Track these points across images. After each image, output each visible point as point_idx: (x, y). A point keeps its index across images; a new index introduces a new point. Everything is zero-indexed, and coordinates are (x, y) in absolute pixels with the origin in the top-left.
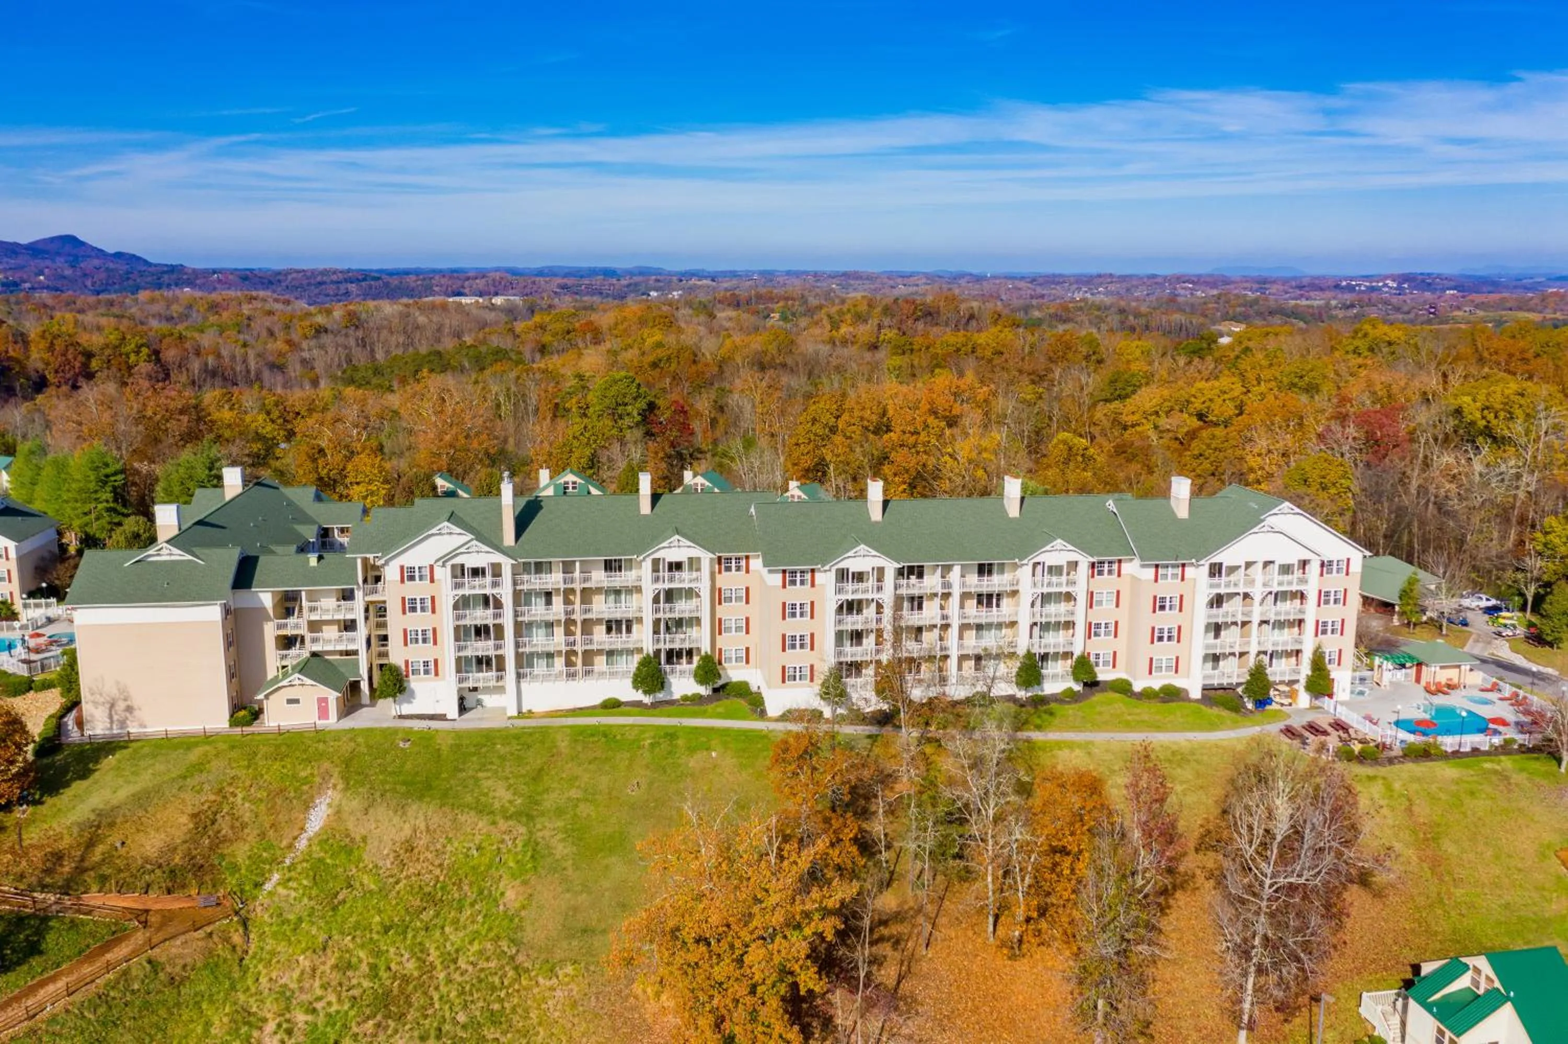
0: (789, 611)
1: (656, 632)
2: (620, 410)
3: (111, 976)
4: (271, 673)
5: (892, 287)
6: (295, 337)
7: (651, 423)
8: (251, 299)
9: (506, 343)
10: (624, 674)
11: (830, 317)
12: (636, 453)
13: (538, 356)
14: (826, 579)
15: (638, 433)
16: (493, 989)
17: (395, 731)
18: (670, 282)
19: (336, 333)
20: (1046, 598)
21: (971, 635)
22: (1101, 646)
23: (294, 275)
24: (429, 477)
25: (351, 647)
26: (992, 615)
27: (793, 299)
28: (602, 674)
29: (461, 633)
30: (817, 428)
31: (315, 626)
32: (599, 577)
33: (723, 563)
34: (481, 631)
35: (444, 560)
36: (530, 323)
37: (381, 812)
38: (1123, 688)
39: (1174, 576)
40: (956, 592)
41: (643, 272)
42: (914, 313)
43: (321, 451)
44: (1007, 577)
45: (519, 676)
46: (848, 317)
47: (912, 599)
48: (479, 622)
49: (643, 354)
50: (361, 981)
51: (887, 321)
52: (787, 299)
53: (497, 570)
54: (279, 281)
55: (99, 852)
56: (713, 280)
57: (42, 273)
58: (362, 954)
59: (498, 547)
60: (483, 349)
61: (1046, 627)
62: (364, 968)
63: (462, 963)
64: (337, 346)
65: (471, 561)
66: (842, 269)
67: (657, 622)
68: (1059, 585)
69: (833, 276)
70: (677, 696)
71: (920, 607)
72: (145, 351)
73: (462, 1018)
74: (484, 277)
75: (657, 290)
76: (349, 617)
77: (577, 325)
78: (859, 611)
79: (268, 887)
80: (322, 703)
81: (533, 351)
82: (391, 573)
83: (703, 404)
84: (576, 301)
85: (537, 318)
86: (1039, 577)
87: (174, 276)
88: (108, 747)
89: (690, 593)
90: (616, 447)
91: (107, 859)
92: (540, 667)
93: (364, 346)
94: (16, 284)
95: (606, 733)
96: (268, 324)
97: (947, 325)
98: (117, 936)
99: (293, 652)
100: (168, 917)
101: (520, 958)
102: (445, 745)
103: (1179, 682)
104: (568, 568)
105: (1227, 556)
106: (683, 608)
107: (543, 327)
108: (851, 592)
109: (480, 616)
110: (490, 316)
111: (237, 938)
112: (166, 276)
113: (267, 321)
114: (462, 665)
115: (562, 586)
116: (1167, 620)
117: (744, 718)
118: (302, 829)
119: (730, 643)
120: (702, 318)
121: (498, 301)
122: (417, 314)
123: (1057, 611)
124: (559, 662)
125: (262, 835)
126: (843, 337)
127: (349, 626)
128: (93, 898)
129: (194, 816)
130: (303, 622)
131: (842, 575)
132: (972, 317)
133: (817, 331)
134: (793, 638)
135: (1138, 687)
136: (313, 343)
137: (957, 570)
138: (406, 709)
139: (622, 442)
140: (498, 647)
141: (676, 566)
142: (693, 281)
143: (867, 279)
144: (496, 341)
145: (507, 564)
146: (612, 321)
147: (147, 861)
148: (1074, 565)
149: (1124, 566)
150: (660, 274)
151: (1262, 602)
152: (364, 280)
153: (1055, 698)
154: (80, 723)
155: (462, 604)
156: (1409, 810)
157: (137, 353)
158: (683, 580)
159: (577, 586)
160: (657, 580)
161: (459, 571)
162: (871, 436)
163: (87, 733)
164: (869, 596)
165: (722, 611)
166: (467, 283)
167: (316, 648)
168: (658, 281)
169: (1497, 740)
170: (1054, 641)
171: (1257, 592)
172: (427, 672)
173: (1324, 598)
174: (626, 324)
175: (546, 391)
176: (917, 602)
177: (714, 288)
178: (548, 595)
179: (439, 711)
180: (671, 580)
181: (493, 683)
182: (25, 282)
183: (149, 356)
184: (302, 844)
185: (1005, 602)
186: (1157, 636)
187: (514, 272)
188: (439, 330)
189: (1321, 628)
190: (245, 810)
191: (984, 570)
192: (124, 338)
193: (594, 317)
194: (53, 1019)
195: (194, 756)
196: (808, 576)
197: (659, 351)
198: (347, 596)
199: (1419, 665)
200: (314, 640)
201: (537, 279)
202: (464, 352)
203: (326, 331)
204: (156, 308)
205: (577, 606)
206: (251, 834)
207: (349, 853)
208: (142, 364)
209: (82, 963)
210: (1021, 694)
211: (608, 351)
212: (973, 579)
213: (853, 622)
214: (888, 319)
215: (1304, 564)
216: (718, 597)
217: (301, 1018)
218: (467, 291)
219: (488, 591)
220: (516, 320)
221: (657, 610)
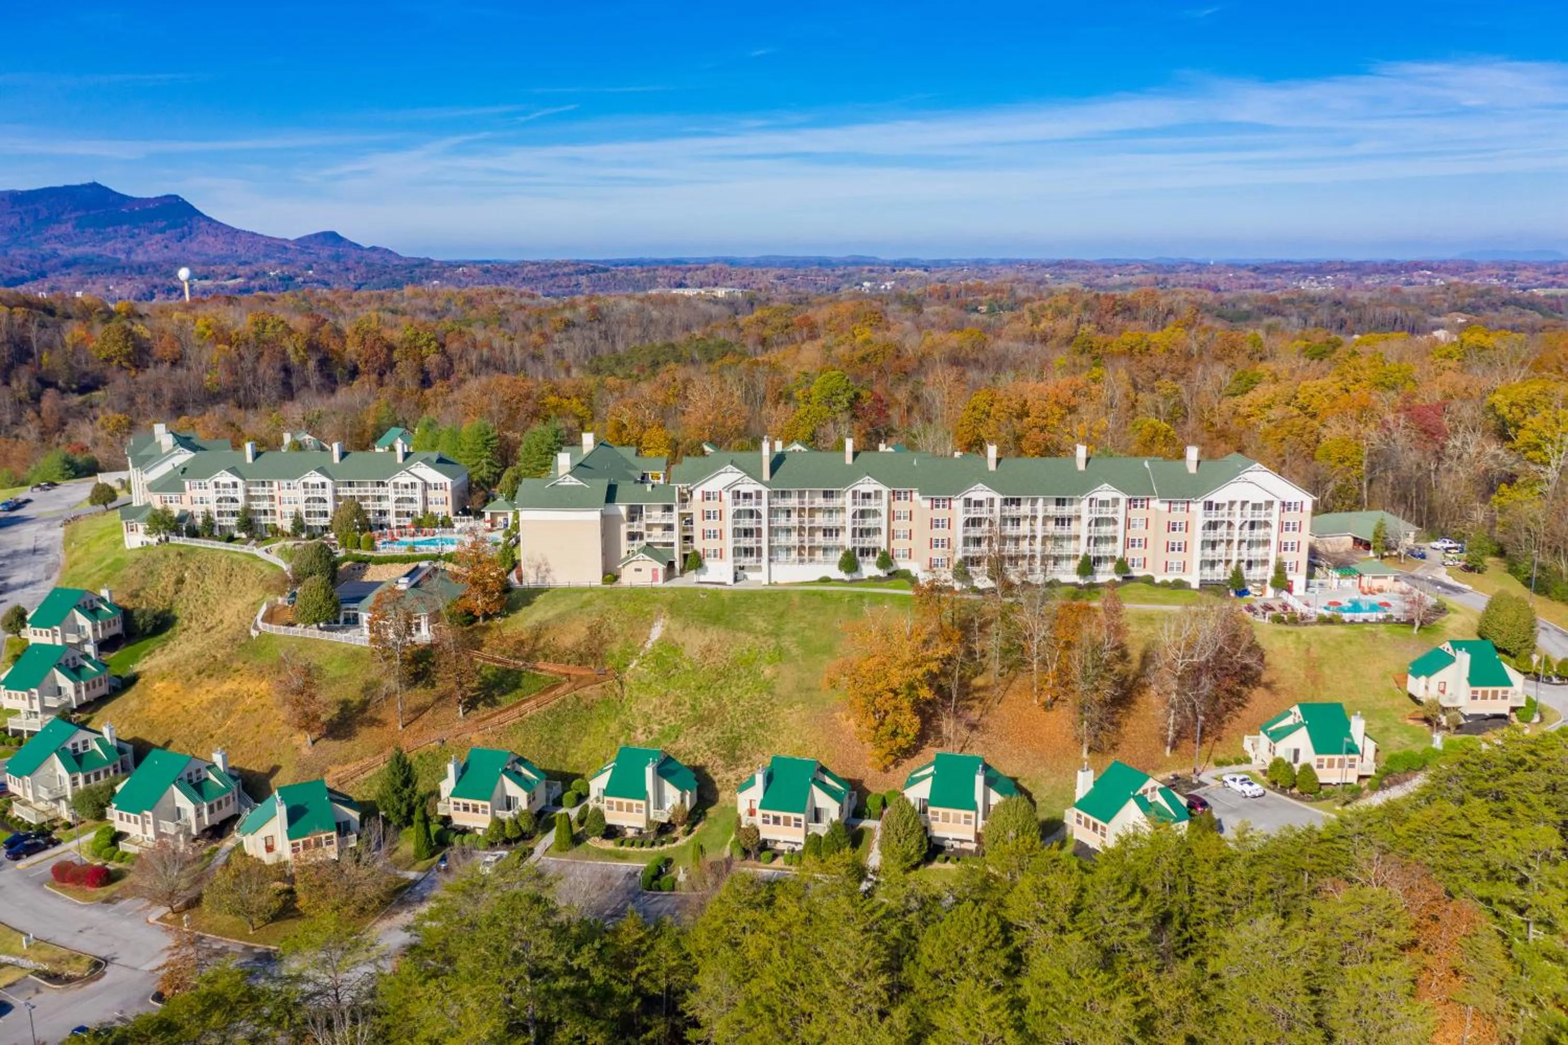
0: (935, 524)
1: (854, 535)
2: (834, 399)
3: (557, 701)
4: (624, 555)
5: (1108, 277)
6: (547, 330)
7: (857, 408)
8: (501, 293)
9: (732, 336)
10: (833, 562)
11: (1032, 311)
12: (844, 430)
13: (760, 348)
14: (958, 504)
15: (846, 416)
16: (759, 713)
17: (696, 590)
18: (884, 272)
19: (582, 327)
20: (1098, 522)
21: (1050, 545)
22: (1133, 554)
23: (530, 268)
24: (699, 445)
25: (670, 541)
26: (1065, 531)
27: (1002, 291)
28: (819, 562)
29: (737, 532)
30: (976, 414)
31: (649, 527)
32: (820, 501)
33: (895, 495)
34: (747, 532)
35: (728, 488)
36: (752, 317)
37: (692, 631)
38: (1149, 580)
39: (1182, 509)
40: (1040, 515)
41: (857, 262)
42: (1113, 308)
43: (624, 426)
44: (1074, 507)
45: (770, 561)
46: (1049, 312)
47: (1013, 520)
48: (747, 526)
49: (854, 349)
50: (686, 710)
51: (1086, 316)
52: (996, 291)
53: (759, 494)
54: (516, 273)
55: (542, 642)
56: (926, 270)
57: (311, 268)
58: (686, 699)
59: (759, 479)
60: (711, 342)
61: (1097, 540)
62: (688, 705)
63: (741, 703)
64: (584, 339)
65: (744, 489)
66: (1057, 257)
67: (854, 530)
68: (1107, 512)
69: (1046, 266)
70: (865, 577)
71: (1018, 524)
72: (434, 344)
73: (743, 725)
74: (704, 268)
75: (870, 281)
76: (670, 522)
77: (795, 320)
78: (980, 525)
79: (631, 666)
80: (655, 571)
81: (755, 344)
82: (697, 495)
83: (902, 394)
84: (792, 293)
85: (758, 313)
86: (1093, 508)
87: (425, 270)
88: (539, 591)
89: (875, 513)
90: (831, 425)
91: (547, 645)
92: (782, 556)
93: (606, 338)
94: (291, 278)
95: (822, 594)
96: (523, 318)
97: (1145, 319)
98: (556, 685)
99: (637, 542)
100: (580, 678)
101: (774, 700)
102: (726, 597)
103: (1185, 578)
104: (801, 494)
105: (1217, 497)
106: (870, 522)
107: (763, 322)
108: (974, 513)
109: (747, 523)
110: (715, 310)
111: (617, 690)
112: (417, 270)
113: (522, 316)
114: (737, 551)
115: (797, 506)
116: (1177, 537)
117: (906, 589)
118: (648, 638)
119: (899, 545)
120: (910, 313)
121: (721, 293)
122: (651, 308)
123: (1106, 530)
124: (794, 554)
125: (626, 640)
126: (1043, 331)
127: (669, 527)
128: (541, 664)
129: (589, 628)
130: (643, 525)
131: (968, 502)
132: (1171, 312)
133: (1018, 326)
134: (937, 541)
135: (1158, 580)
136: (563, 336)
137: (1041, 501)
138: (703, 578)
139: (835, 421)
140: (757, 542)
141: (867, 496)
142: (907, 272)
143: (1082, 268)
144: (722, 335)
145: (765, 491)
146: (827, 316)
147: (567, 649)
148: (1116, 501)
149: (1151, 502)
150: (873, 264)
151: (1241, 528)
152: (593, 271)
153: (1102, 585)
154: (520, 578)
155: (738, 514)
156: (1308, 651)
157: (428, 346)
158: (871, 505)
159: (807, 506)
160: (855, 503)
161: (737, 494)
162: (1015, 420)
163: (525, 584)
164: (985, 516)
165: (895, 525)
166: (688, 274)
167: (650, 540)
168: (871, 271)
169: (1381, 616)
170: (1104, 550)
171: (1237, 521)
172: (715, 556)
173: (1285, 526)
174: (839, 319)
175: (772, 382)
176: (1016, 521)
177: (926, 279)
178: (788, 512)
179: (721, 580)
180: (864, 504)
181: (754, 564)
182: (298, 276)
183: (437, 348)
184: (649, 646)
185: (1073, 523)
186: (1170, 547)
187: (732, 262)
188: (670, 323)
189: (1283, 547)
190: (616, 627)
191: (1060, 502)
192: (418, 334)
193: (810, 312)
194: (530, 718)
195: (586, 597)
196: (947, 503)
197: (867, 347)
198: (669, 509)
199: (1361, 576)
200: (649, 536)
201: (755, 270)
202: (694, 344)
203: (574, 325)
204: (422, 302)
205: (806, 519)
206: (621, 639)
207: (676, 650)
208: (432, 356)
209: (540, 694)
210: (1081, 582)
211: (823, 346)
212: (1053, 509)
213: (975, 532)
214: (1088, 315)
215: (1270, 504)
216: (892, 516)
217: (656, 727)
218: (688, 282)
219: (753, 507)
220: (737, 314)
221: (854, 523)
